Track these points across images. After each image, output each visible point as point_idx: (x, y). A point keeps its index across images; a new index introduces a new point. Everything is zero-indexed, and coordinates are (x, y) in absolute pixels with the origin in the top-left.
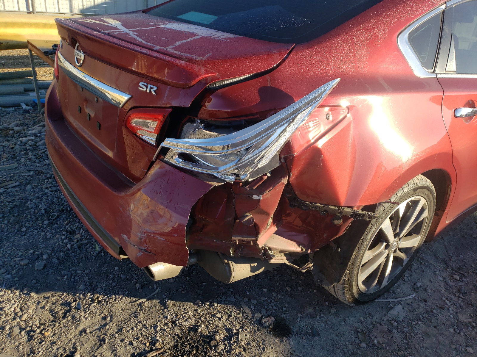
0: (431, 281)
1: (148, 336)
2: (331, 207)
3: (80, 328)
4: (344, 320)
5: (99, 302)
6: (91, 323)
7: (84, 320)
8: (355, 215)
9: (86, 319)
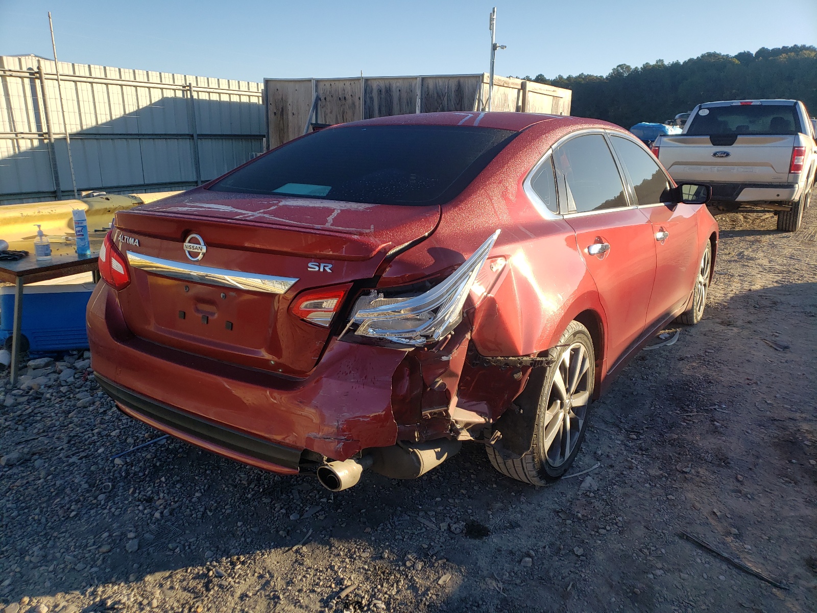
0: (609, 447)
1: (327, 578)
2: (511, 358)
3: (238, 593)
4: (539, 505)
5: (243, 563)
6: (247, 586)
7: (237, 585)
8: (534, 363)
9: (239, 583)
